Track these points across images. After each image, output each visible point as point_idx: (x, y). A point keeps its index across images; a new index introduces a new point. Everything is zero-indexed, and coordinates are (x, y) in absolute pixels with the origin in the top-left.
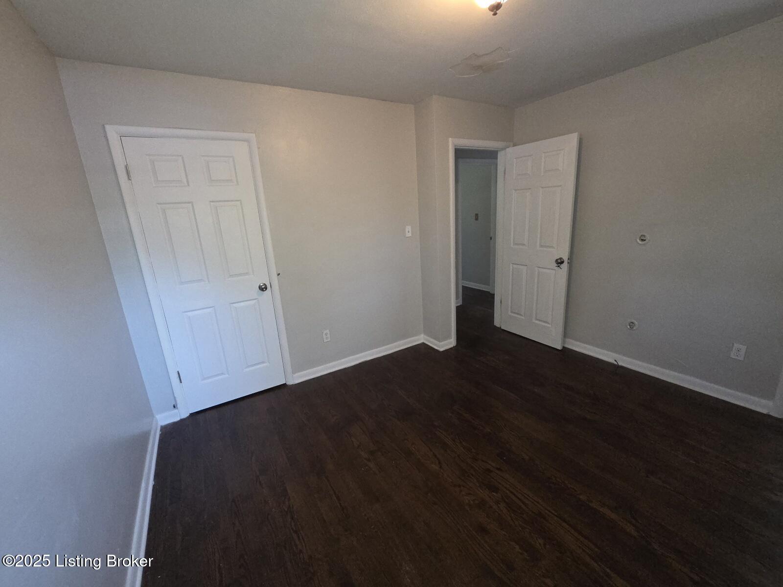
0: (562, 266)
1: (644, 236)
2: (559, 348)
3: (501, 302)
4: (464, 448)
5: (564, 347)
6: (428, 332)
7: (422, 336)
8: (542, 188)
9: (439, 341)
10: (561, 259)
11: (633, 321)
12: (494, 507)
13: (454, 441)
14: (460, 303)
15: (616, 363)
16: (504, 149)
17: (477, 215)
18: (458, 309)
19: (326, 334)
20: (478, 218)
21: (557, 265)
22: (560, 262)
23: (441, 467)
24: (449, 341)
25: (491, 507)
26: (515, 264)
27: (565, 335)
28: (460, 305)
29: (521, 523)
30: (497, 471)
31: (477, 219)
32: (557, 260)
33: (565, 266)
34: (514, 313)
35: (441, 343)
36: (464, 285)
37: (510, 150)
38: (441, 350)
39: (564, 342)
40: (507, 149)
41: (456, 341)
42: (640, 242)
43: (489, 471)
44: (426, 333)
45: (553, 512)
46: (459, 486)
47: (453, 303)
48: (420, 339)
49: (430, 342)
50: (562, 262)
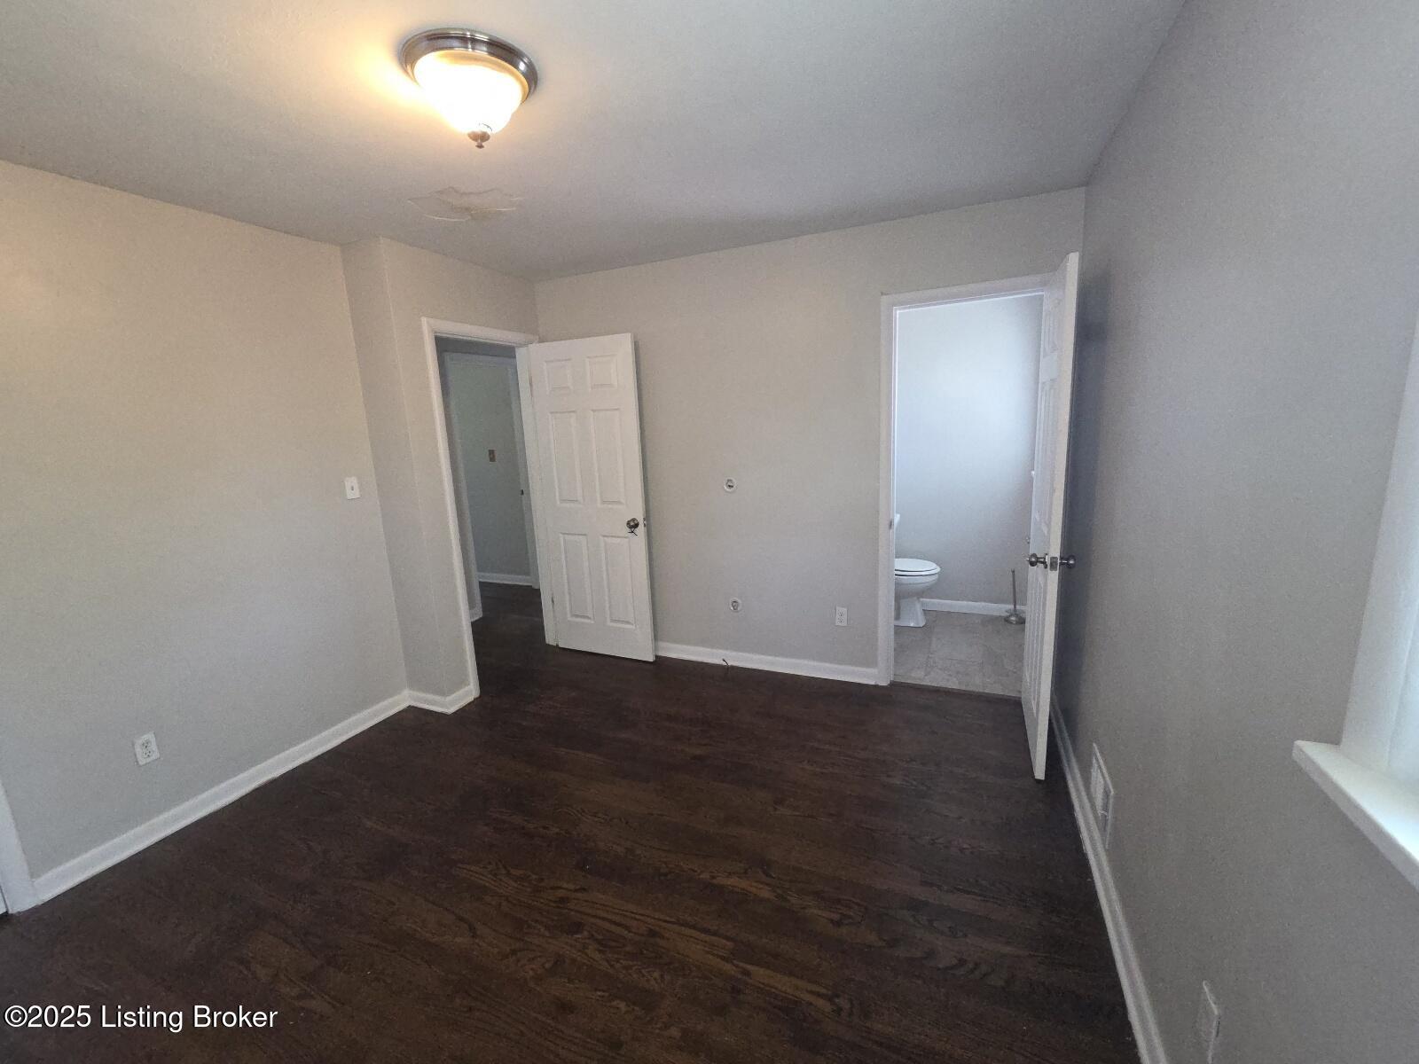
0: (637, 530)
1: (731, 480)
2: (651, 659)
3: (553, 601)
4: (516, 881)
5: (656, 657)
6: (415, 682)
7: (406, 692)
8: (594, 411)
9: (443, 694)
10: (634, 520)
11: (737, 599)
12: (579, 958)
13: (495, 875)
14: (479, 614)
15: (724, 664)
16: (525, 344)
17: (491, 453)
18: (476, 627)
19: (146, 745)
20: (494, 456)
21: (629, 530)
22: (633, 525)
23: (474, 936)
24: (467, 688)
25: (574, 961)
26: (568, 534)
27: (656, 638)
28: (481, 619)
29: (624, 962)
30: (579, 895)
31: (492, 459)
32: (628, 523)
33: (641, 530)
34: (577, 616)
35: (449, 699)
36: (481, 580)
37: (534, 347)
38: (451, 710)
39: (656, 648)
40: (530, 345)
41: (478, 688)
42: (728, 490)
43: (563, 900)
44: (411, 687)
45: (668, 919)
46: (514, 952)
47: (464, 616)
48: (404, 699)
49: (426, 701)
50: (636, 525)
